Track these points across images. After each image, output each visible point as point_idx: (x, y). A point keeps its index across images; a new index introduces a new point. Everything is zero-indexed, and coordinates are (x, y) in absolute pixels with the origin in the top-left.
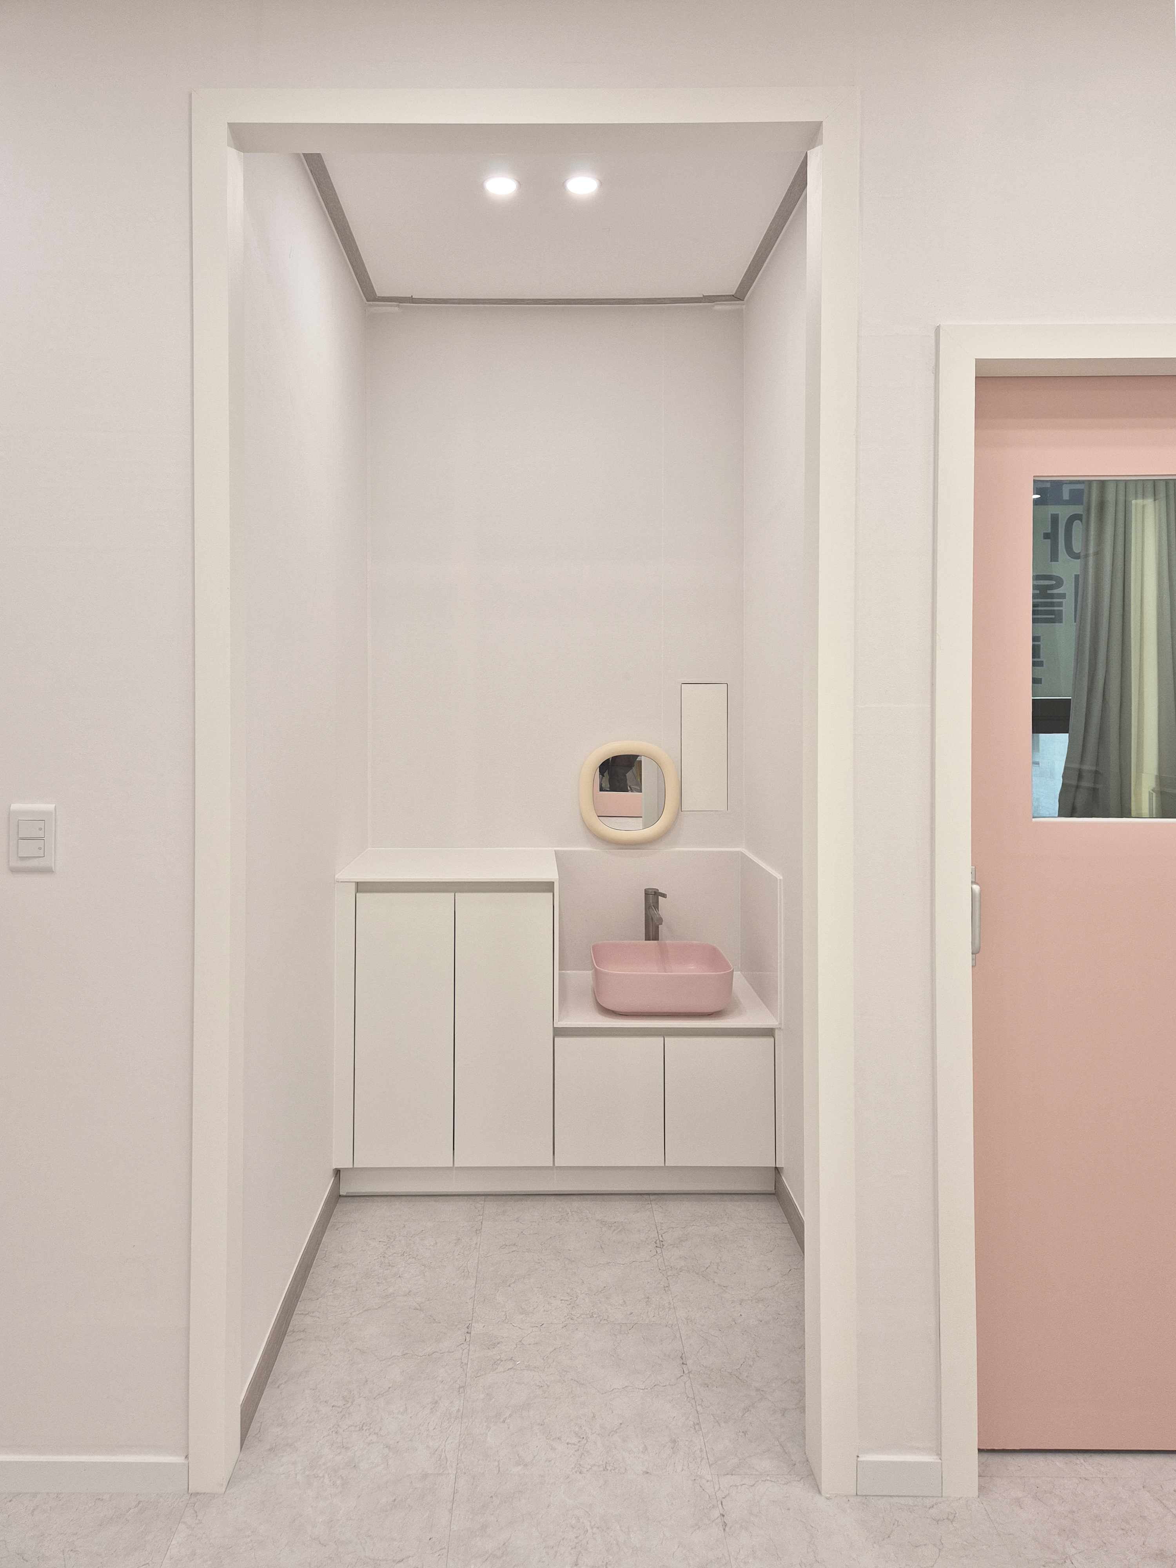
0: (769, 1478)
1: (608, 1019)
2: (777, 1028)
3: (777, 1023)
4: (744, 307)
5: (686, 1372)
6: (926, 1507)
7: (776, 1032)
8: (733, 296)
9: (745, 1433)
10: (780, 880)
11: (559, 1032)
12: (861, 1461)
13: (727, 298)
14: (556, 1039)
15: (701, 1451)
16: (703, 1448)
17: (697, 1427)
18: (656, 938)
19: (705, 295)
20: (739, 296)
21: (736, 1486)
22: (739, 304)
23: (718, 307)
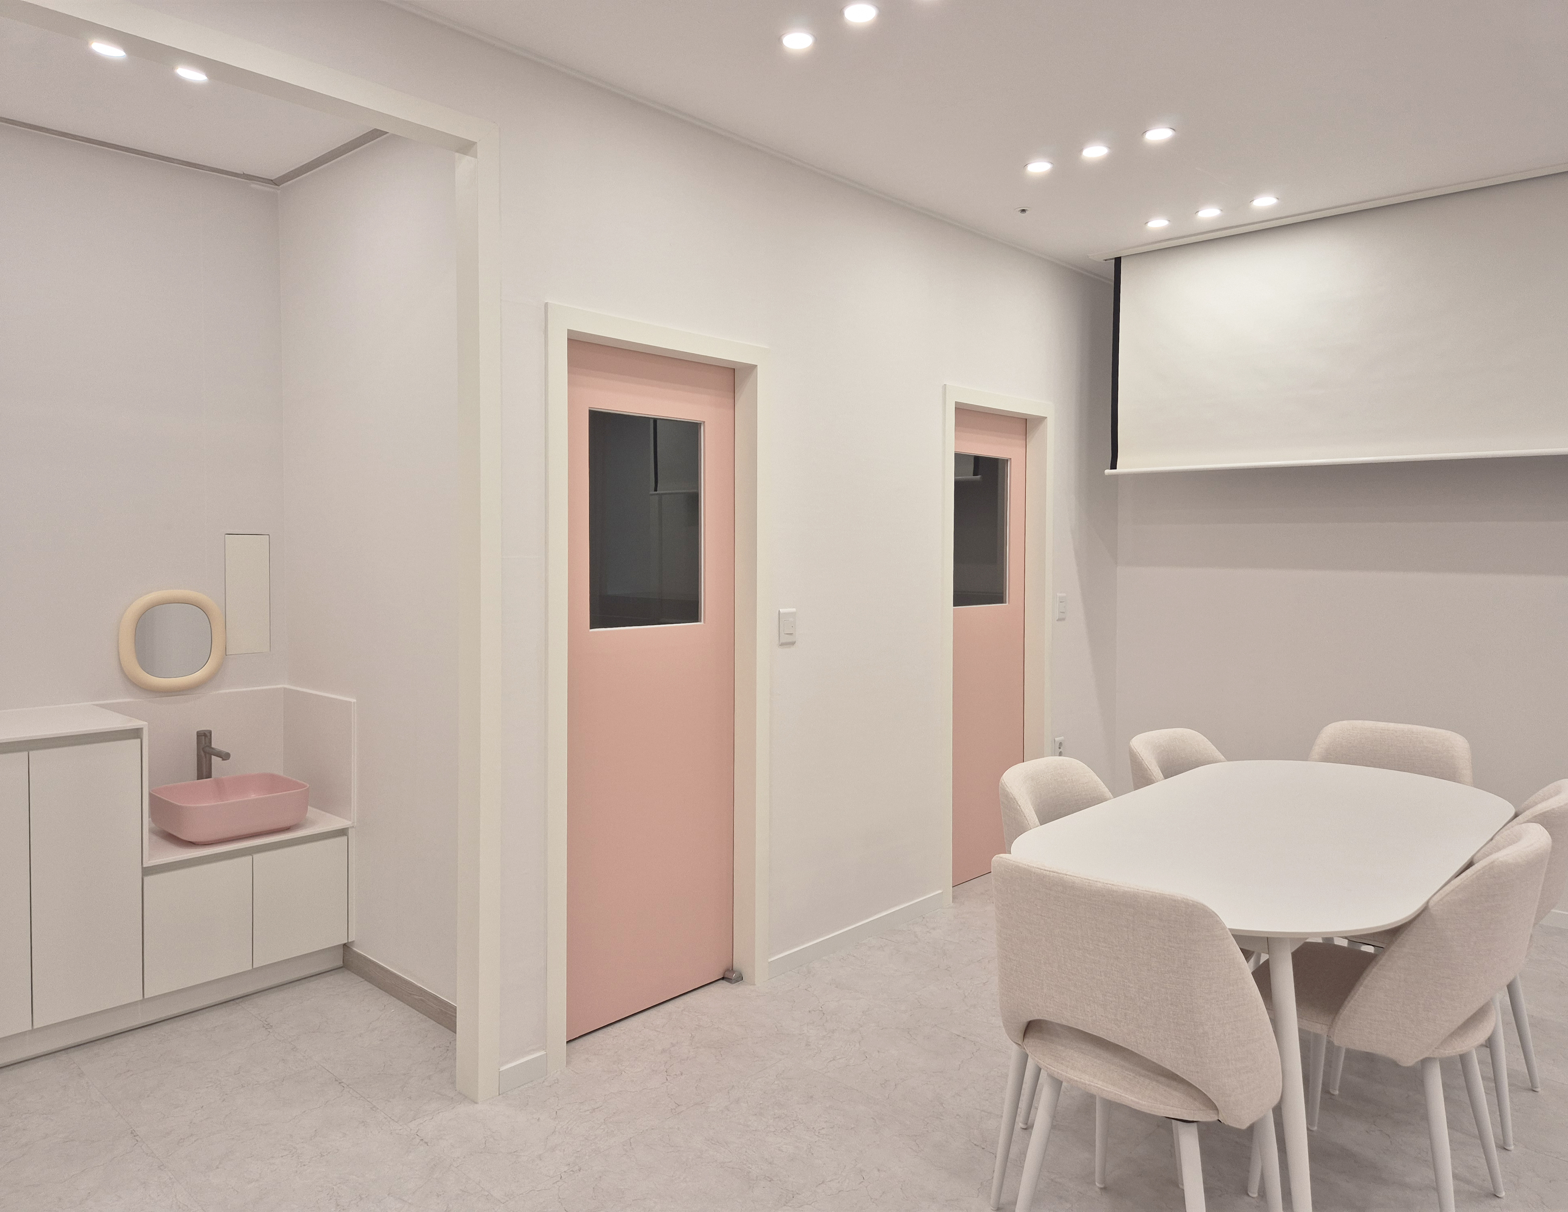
0: (440, 1111)
1: (194, 850)
2: (351, 827)
3: (351, 822)
4: (279, 192)
5: (345, 1086)
6: (540, 1083)
7: (350, 831)
8: (272, 180)
9: (410, 1098)
10: (354, 703)
11: (147, 871)
12: (502, 1071)
13: (262, 180)
14: (145, 878)
15: (386, 1118)
16: (386, 1116)
17: (374, 1109)
18: (209, 776)
19: (245, 173)
20: (276, 182)
21: (421, 1123)
22: (273, 188)
23: (255, 186)
